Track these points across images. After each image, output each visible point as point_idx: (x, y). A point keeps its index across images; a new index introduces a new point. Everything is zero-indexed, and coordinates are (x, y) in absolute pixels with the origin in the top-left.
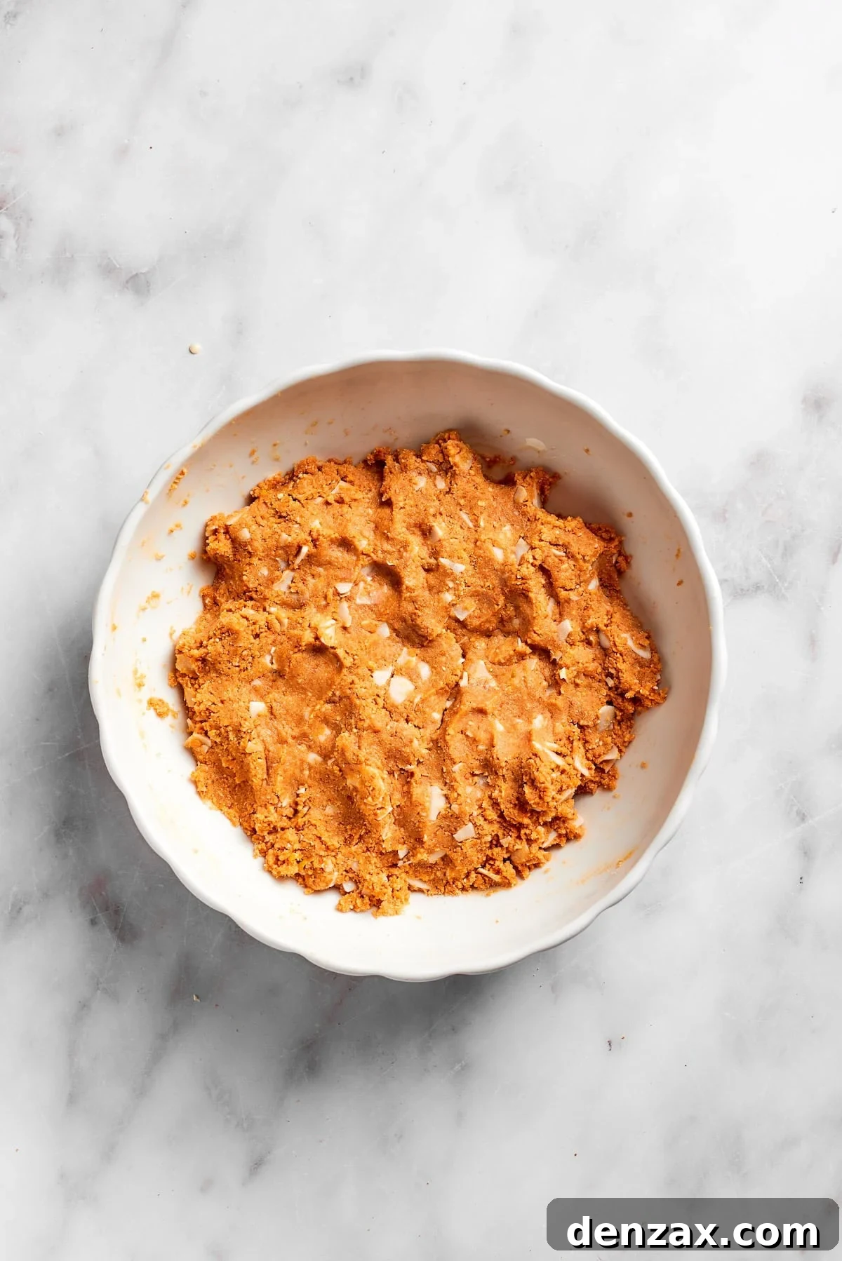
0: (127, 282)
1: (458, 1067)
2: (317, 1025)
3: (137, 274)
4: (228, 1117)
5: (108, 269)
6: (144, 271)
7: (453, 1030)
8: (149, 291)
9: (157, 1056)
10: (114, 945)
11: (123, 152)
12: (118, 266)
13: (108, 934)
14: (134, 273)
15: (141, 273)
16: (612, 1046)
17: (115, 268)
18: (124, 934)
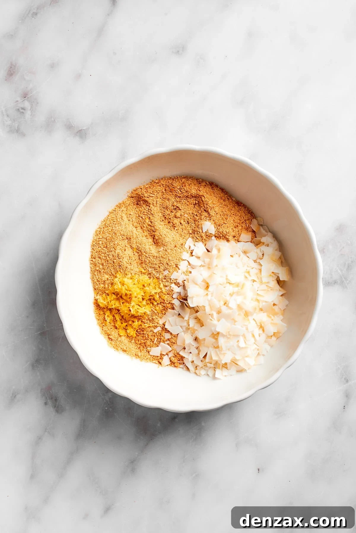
0: (77, 133)
1: (194, 475)
4: (97, 489)
5: (69, 127)
6: (84, 129)
7: (194, 459)
8: (86, 137)
9: (69, 461)
10: (54, 414)
11: (79, 76)
12: (74, 126)
13: (52, 409)
14: (80, 129)
15: (83, 129)
16: (260, 471)
17: (72, 126)
18: (58, 409)
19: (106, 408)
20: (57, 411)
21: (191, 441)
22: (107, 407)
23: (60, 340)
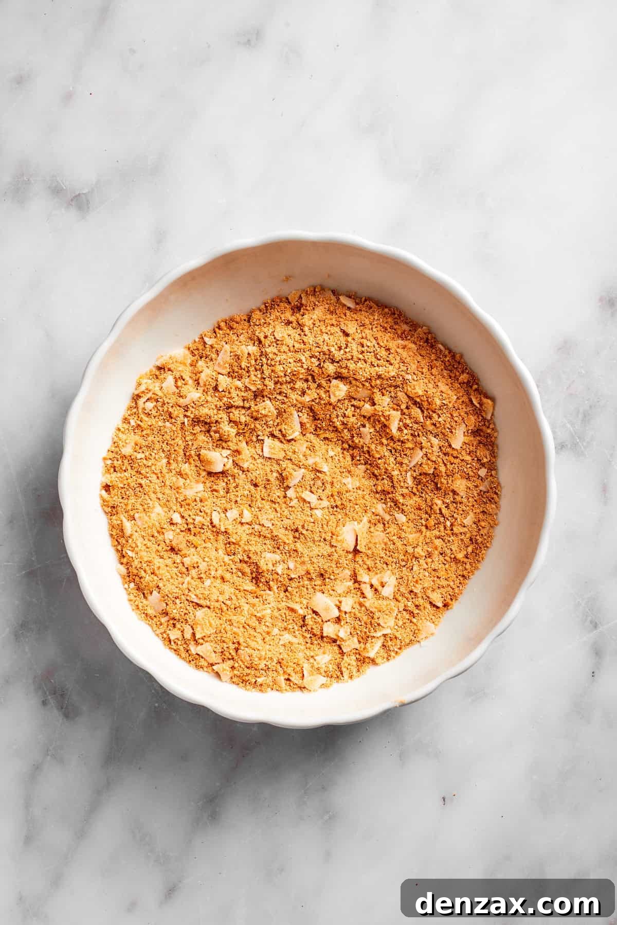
0: (72, 200)
1: (326, 817)
2: (218, 784)
3: (79, 194)
4: (149, 854)
5: (56, 190)
6: (84, 192)
7: (323, 788)
8: (88, 208)
9: (94, 807)
10: (61, 721)
11: (68, 97)
12: (64, 188)
13: (56, 712)
14: (77, 193)
15: (83, 194)
16: (446, 802)
17: (62, 189)
18: (68, 712)
19: (157, 705)
20: (67, 716)
21: (316, 755)
22: (157, 702)
23: (64, 583)
